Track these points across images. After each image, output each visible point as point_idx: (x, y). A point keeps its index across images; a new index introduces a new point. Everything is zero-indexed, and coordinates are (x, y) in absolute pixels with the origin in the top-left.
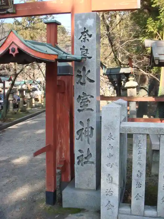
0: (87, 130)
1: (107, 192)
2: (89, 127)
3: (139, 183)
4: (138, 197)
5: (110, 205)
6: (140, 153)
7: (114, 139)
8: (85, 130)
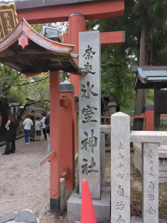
0: (91, 140)
1: (117, 205)
2: (93, 137)
3: (152, 195)
4: (151, 210)
5: (121, 220)
6: (152, 162)
7: (124, 148)
8: (89, 140)
